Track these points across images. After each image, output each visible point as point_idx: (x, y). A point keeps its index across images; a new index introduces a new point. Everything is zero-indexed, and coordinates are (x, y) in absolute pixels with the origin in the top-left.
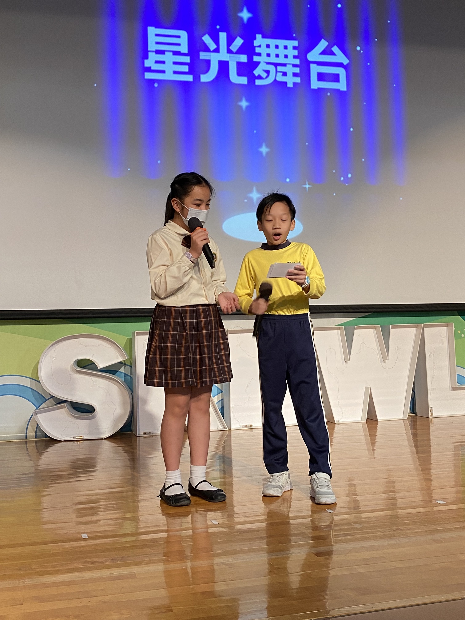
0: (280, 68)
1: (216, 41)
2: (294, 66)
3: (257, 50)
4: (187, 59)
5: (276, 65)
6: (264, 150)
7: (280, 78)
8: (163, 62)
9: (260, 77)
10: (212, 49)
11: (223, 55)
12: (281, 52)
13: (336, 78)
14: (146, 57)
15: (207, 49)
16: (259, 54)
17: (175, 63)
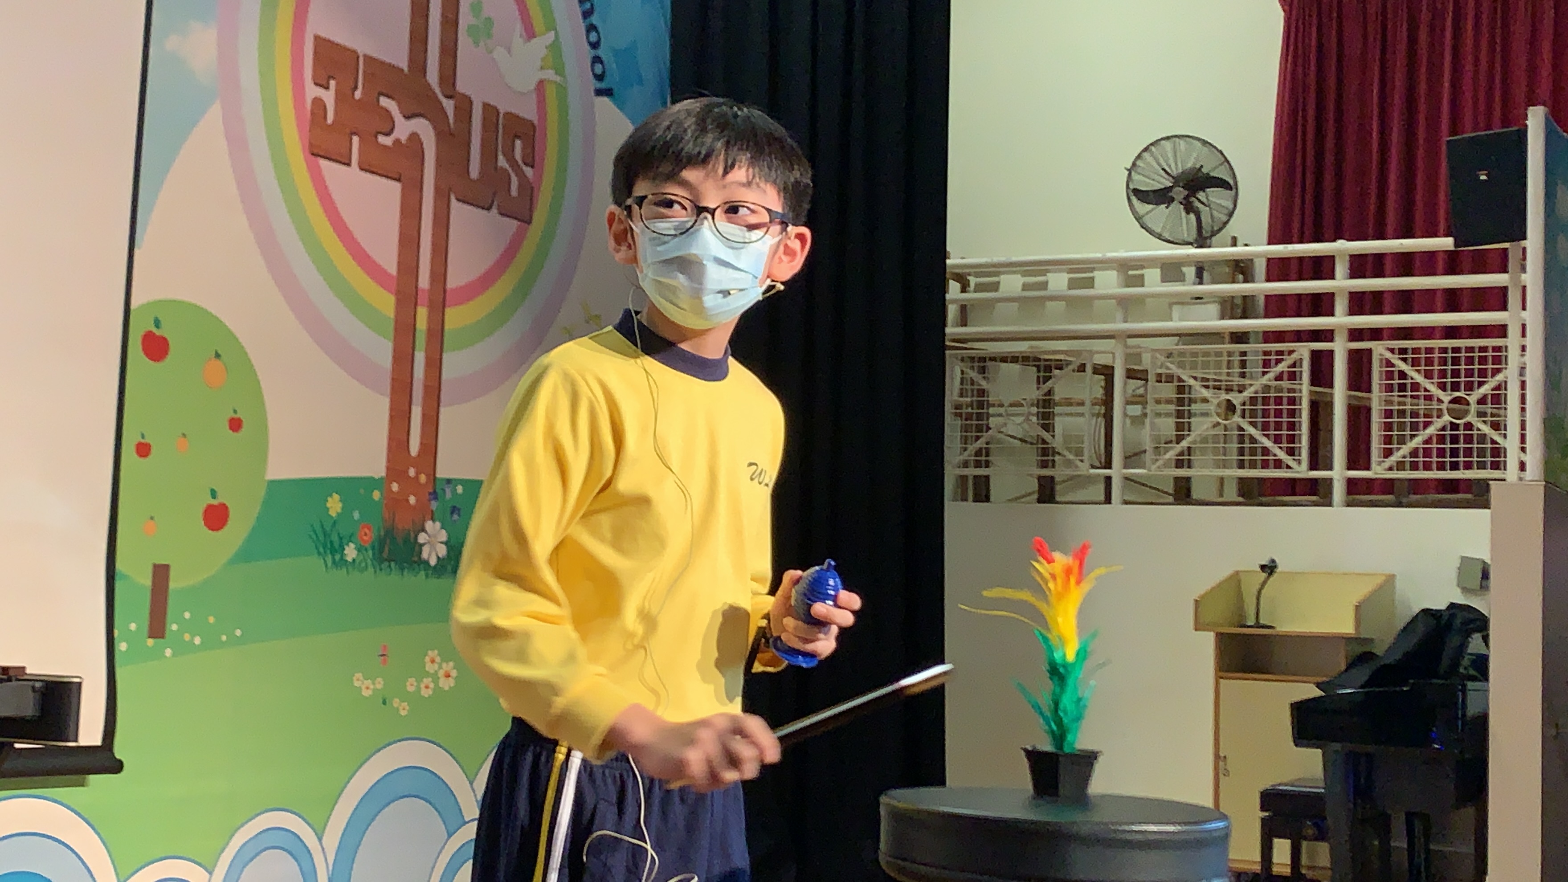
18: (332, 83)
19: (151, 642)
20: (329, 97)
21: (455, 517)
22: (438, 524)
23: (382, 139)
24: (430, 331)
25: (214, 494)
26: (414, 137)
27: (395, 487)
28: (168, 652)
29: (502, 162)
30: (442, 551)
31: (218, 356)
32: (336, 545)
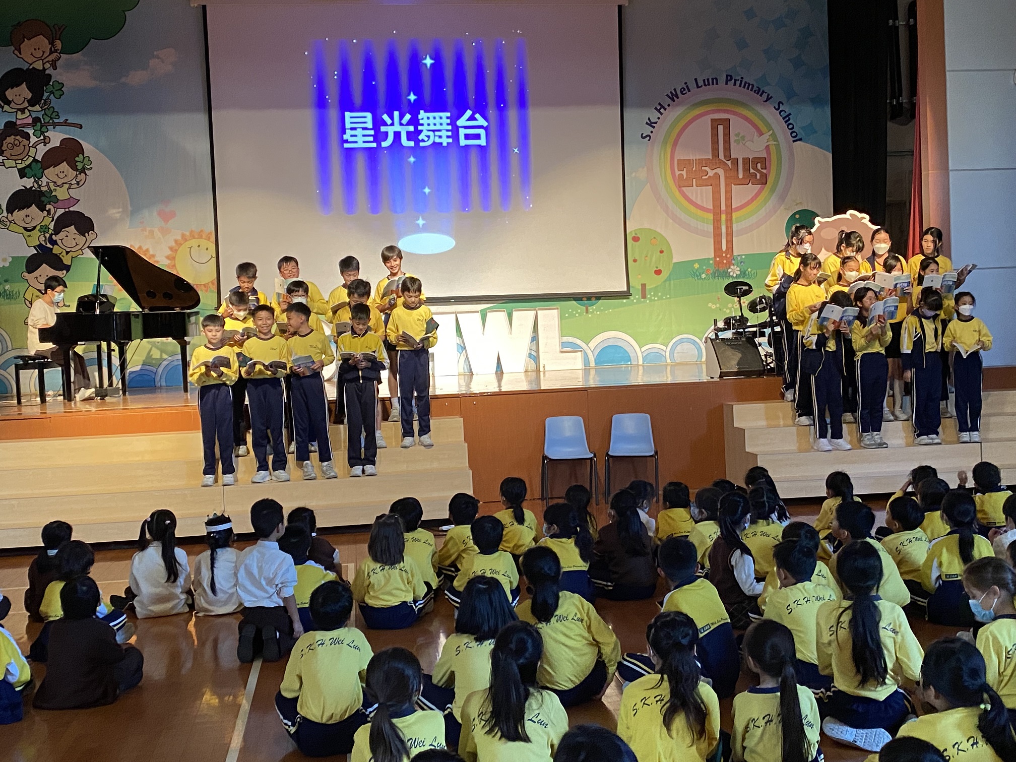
0: (437, 133)
1: (392, 118)
2: (448, 131)
3: (421, 122)
4: (372, 132)
5: (434, 131)
6: (427, 190)
7: (438, 140)
8: (355, 136)
9: (423, 141)
10: (389, 123)
11: (397, 128)
12: (438, 121)
13: (478, 137)
14: (344, 133)
15: (385, 124)
16: (422, 125)
17: (364, 136)
18: (685, 169)
19: (642, 300)
20: (684, 173)
21: (742, 264)
22: (736, 266)
23: (703, 177)
24: (727, 220)
25: (657, 267)
26: (716, 173)
27: (718, 259)
28: (648, 301)
29: (752, 171)
30: (738, 273)
31: (654, 238)
32: (698, 274)
